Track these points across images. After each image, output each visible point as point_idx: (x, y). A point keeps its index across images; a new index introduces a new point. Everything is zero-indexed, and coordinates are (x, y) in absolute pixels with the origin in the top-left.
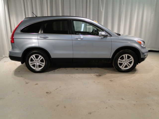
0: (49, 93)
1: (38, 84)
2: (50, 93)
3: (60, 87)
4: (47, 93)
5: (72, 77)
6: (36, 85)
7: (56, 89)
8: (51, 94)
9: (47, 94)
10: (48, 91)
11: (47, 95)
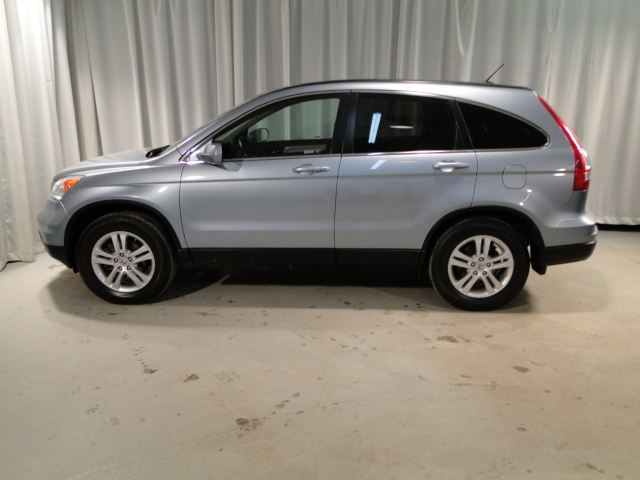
0: (251, 423)
1: (197, 378)
2: (255, 428)
3: (297, 395)
4: (242, 422)
5: (344, 346)
6: (191, 382)
7: (281, 406)
8: (258, 427)
9: (243, 432)
10: (245, 416)
11: (240, 436)
